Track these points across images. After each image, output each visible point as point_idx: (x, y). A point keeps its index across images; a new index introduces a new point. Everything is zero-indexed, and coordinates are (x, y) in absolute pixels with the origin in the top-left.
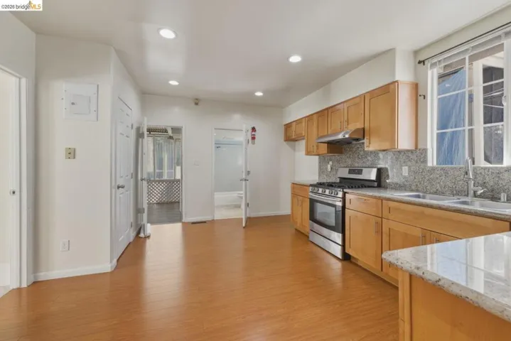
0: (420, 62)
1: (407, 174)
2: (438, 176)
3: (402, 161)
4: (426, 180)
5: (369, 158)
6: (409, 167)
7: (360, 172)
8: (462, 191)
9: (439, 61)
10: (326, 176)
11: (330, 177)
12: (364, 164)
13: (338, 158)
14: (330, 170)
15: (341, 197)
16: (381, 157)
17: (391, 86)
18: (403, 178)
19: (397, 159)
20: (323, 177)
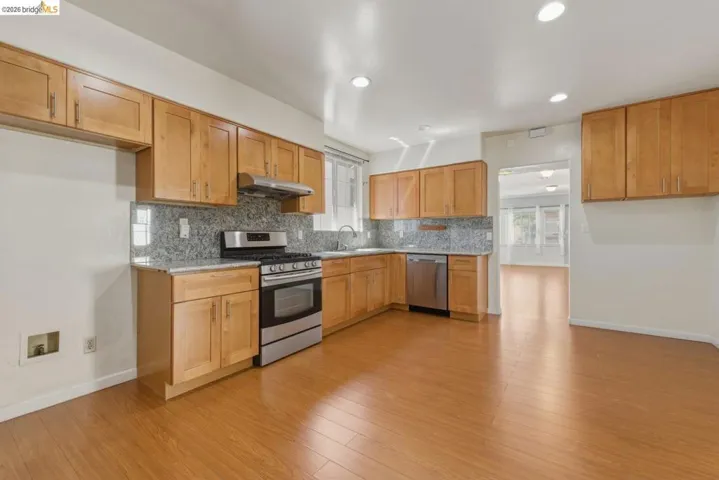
1: (301, 238)
2: (319, 238)
3: (298, 225)
5: (264, 219)
6: (303, 231)
7: (266, 237)
10: (167, 249)
11: (182, 251)
12: (259, 228)
13: (206, 213)
14: (188, 236)
15: (321, 266)
16: (279, 219)
17: (322, 156)
18: (298, 241)
19: (294, 223)
20: (154, 253)
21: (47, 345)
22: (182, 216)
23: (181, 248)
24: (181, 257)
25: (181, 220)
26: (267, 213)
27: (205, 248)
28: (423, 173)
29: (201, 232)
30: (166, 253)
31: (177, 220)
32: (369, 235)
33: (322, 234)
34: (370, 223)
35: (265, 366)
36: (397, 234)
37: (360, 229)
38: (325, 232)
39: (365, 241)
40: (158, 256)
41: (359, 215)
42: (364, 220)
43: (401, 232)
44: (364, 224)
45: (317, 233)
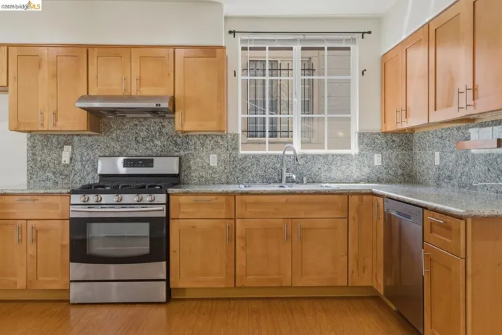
0: (230, 32)
1: (216, 164)
2: (250, 164)
3: (210, 147)
4: (237, 170)
5: (158, 143)
6: (219, 155)
7: (149, 163)
8: (271, 178)
9: (251, 40)
10: (54, 173)
11: (66, 176)
13: (89, 139)
14: (68, 162)
15: (164, 201)
16: (179, 141)
17: (218, 51)
18: (210, 168)
19: (203, 145)
20: (44, 178)
22: (66, 143)
23: (66, 172)
24: (66, 181)
25: (66, 147)
27: (88, 174)
28: (432, 28)
29: (84, 158)
30: (53, 177)
31: (62, 148)
32: (377, 160)
33: (257, 158)
34: (381, 141)
35: (74, 304)
36: (433, 158)
37: (354, 149)
38: (263, 156)
39: (366, 170)
40: (48, 179)
41: (355, 128)
42: (362, 135)
43: (437, 154)
44: (361, 143)
45: (246, 157)
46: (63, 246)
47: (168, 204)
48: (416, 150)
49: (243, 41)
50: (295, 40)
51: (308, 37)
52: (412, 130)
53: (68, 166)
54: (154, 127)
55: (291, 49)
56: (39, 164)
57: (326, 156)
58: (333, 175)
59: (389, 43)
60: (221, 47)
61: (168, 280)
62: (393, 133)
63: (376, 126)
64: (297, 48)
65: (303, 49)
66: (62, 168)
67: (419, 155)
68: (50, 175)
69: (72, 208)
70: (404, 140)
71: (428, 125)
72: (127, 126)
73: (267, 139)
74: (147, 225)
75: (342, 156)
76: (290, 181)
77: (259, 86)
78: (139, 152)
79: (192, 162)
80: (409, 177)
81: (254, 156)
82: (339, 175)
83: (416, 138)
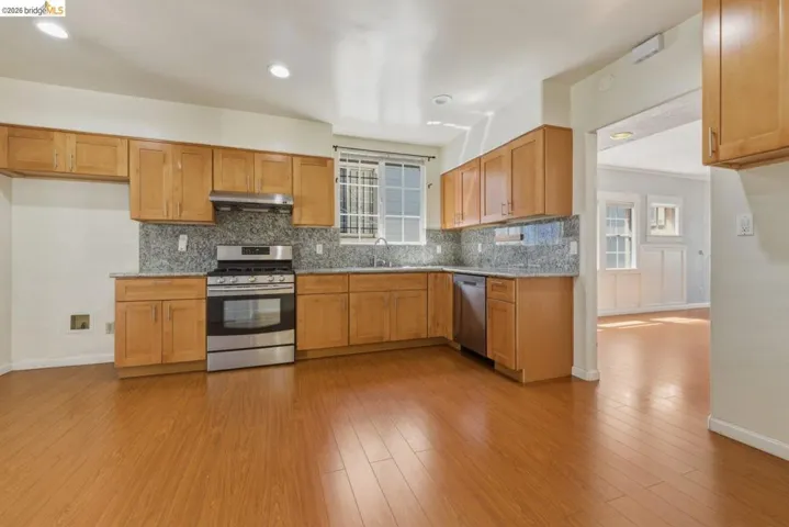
0: (333, 147)
1: (321, 252)
2: (348, 253)
3: (316, 239)
5: (270, 233)
6: (324, 245)
7: (266, 251)
8: (365, 263)
10: (169, 260)
12: (263, 242)
13: (206, 229)
14: (184, 250)
15: (292, 280)
16: (290, 232)
17: (329, 162)
18: (317, 255)
19: (310, 237)
20: (158, 264)
21: (79, 322)
22: (182, 232)
23: (181, 259)
25: (181, 236)
26: (274, 227)
28: (483, 161)
29: (200, 247)
30: (168, 264)
31: (177, 237)
32: (439, 249)
33: (354, 248)
34: (441, 235)
35: (210, 372)
36: (476, 248)
37: (423, 241)
38: (357, 246)
39: (432, 257)
40: (161, 265)
41: (424, 225)
42: (429, 231)
43: (480, 245)
44: (428, 237)
45: (345, 246)
46: (199, 323)
47: (295, 283)
48: (463, 243)
49: (342, 154)
50: (382, 158)
51: (391, 156)
52: (461, 229)
53: (184, 253)
54: (268, 220)
55: (377, 163)
56: (152, 252)
57: (404, 247)
58: (409, 260)
59: (447, 167)
60: (330, 159)
61: (295, 345)
62: (450, 230)
63: (437, 225)
64: (382, 163)
65: (387, 164)
66: (177, 255)
67: (466, 246)
68: (165, 262)
69: (210, 289)
70: (456, 236)
71: (480, 225)
72: (244, 219)
73: (360, 234)
74: (278, 301)
75: (415, 246)
76: (380, 265)
77: (360, 191)
78: (254, 240)
79: (301, 251)
80: (459, 262)
81: (352, 246)
82: (413, 261)
83: (463, 234)
